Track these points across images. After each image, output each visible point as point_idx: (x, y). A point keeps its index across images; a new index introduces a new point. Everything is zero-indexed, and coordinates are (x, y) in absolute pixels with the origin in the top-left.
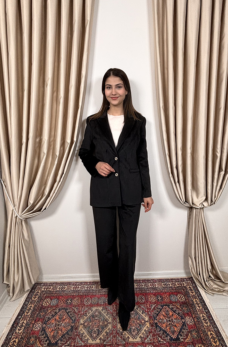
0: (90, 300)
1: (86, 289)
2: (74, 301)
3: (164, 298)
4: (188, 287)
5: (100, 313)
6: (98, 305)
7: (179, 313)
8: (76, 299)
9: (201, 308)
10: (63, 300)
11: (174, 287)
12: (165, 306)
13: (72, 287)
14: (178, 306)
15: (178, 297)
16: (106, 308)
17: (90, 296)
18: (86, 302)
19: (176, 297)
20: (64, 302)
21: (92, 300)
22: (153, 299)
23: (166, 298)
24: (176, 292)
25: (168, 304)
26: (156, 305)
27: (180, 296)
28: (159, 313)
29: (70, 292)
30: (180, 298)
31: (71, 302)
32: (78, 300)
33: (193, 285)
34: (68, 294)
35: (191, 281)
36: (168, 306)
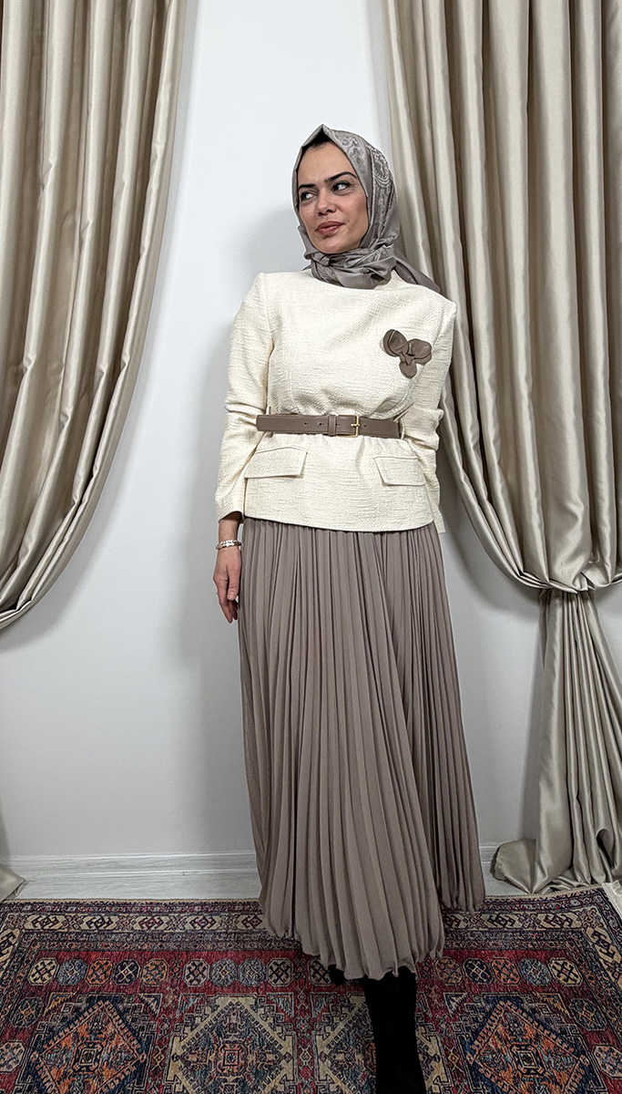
0: (204, 968)
2: (145, 971)
3: (497, 972)
4: (590, 931)
5: (244, 1017)
6: (236, 988)
7: (564, 1032)
8: (151, 965)
10: (105, 968)
11: (530, 929)
12: (501, 1003)
13: (139, 920)
14: (553, 1001)
15: (554, 967)
16: (269, 1001)
17: (204, 953)
18: (191, 976)
19: (546, 970)
20: (109, 973)
21: (211, 969)
22: (451, 972)
23: (505, 971)
24: (543, 949)
25: (515, 994)
26: (465, 994)
27: (563, 966)
28: (482, 1026)
29: (128, 937)
30: (559, 972)
31: (135, 973)
32: (160, 969)
33: (608, 920)
34: (124, 943)
35: (599, 906)
36: (518, 1002)
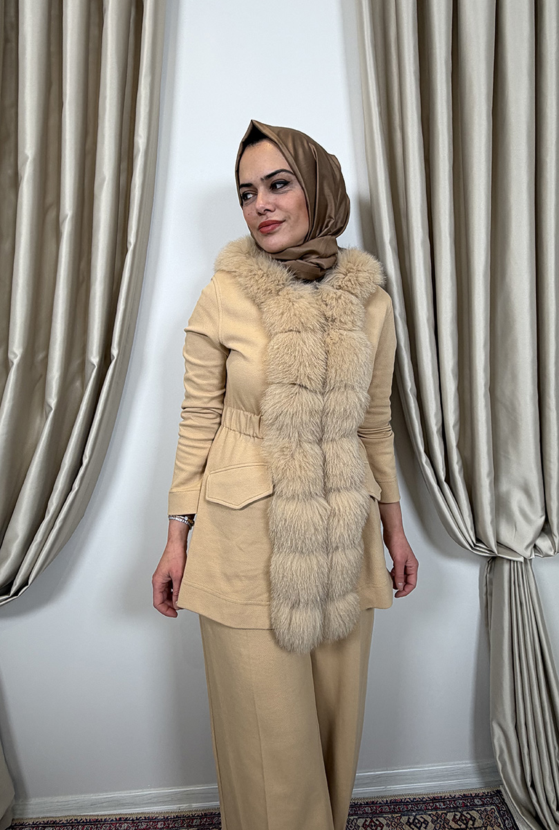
33: (505, 821)
35: (497, 805)
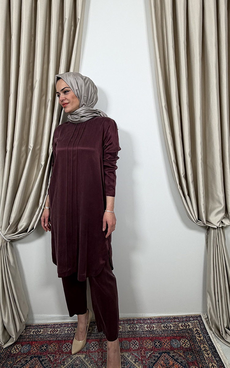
1: (66, 332)
2: (50, 347)
3: (163, 344)
4: (195, 329)
5: (82, 362)
7: (182, 362)
8: (52, 345)
9: (210, 355)
11: (176, 329)
12: (163, 354)
13: (50, 330)
14: (180, 353)
16: (90, 356)
17: (70, 341)
18: (65, 349)
19: (179, 343)
20: (38, 348)
22: (149, 345)
23: (166, 343)
24: (178, 335)
25: (168, 351)
26: (152, 352)
27: (184, 341)
28: (156, 362)
29: (46, 336)
30: (183, 343)
31: (47, 348)
32: (55, 346)
34: (44, 338)
35: (199, 321)
36: (169, 353)
